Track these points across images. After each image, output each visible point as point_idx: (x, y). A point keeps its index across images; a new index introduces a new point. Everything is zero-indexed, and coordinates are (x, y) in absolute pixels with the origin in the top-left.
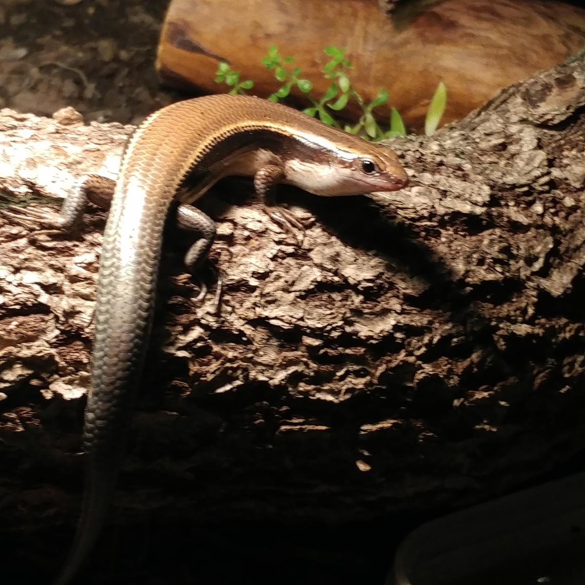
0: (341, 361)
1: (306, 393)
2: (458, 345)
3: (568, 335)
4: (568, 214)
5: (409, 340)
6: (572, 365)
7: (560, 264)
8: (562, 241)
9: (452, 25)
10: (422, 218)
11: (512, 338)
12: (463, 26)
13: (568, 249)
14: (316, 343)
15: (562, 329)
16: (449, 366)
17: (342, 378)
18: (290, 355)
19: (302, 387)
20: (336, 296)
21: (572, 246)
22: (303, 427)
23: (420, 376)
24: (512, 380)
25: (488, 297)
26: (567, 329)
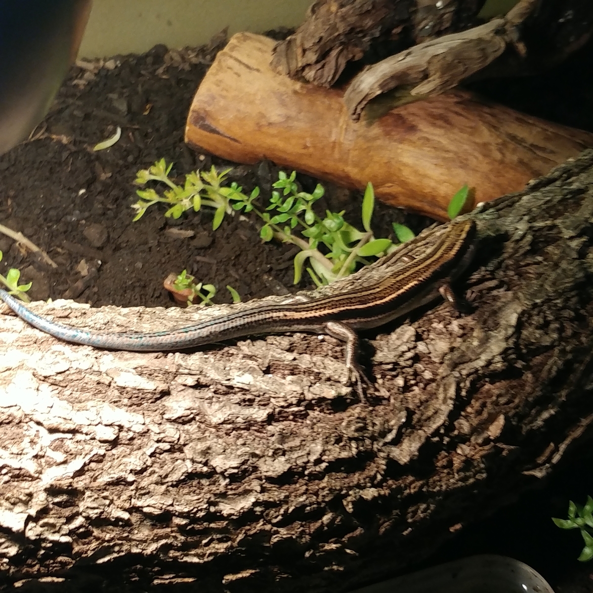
0: (206, 532)
1: (175, 558)
2: (310, 512)
3: (412, 491)
4: (426, 385)
5: (267, 512)
6: (415, 513)
7: (412, 432)
8: (417, 411)
9: (412, 128)
10: (290, 405)
11: (360, 503)
12: (420, 130)
13: (420, 419)
14: (184, 522)
15: (408, 486)
16: (302, 528)
17: (207, 545)
18: (161, 532)
19: (172, 553)
20: (204, 482)
21: (424, 418)
22: (173, 580)
23: (275, 539)
24: (358, 531)
25: (343, 468)
26: (412, 486)
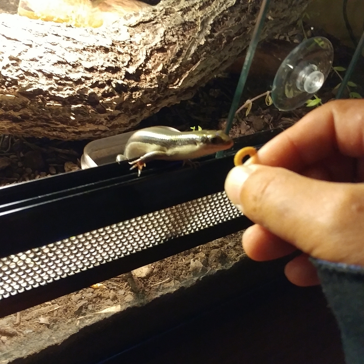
0: (64, 85)
1: (54, 94)
2: (101, 84)
3: (134, 86)
4: (135, 51)
5: (86, 81)
6: (135, 94)
7: (132, 65)
8: (133, 58)
9: (110, 6)
10: (91, 46)
11: (117, 84)
12: (113, 7)
13: (134, 61)
14: (58, 79)
15: (133, 84)
16: (98, 90)
17: (66, 90)
18: (50, 82)
19: (53, 92)
20: (63, 65)
21: (136, 60)
22: (54, 104)
23: (89, 92)
24: (117, 97)
25: (110, 71)
26: (134, 84)
